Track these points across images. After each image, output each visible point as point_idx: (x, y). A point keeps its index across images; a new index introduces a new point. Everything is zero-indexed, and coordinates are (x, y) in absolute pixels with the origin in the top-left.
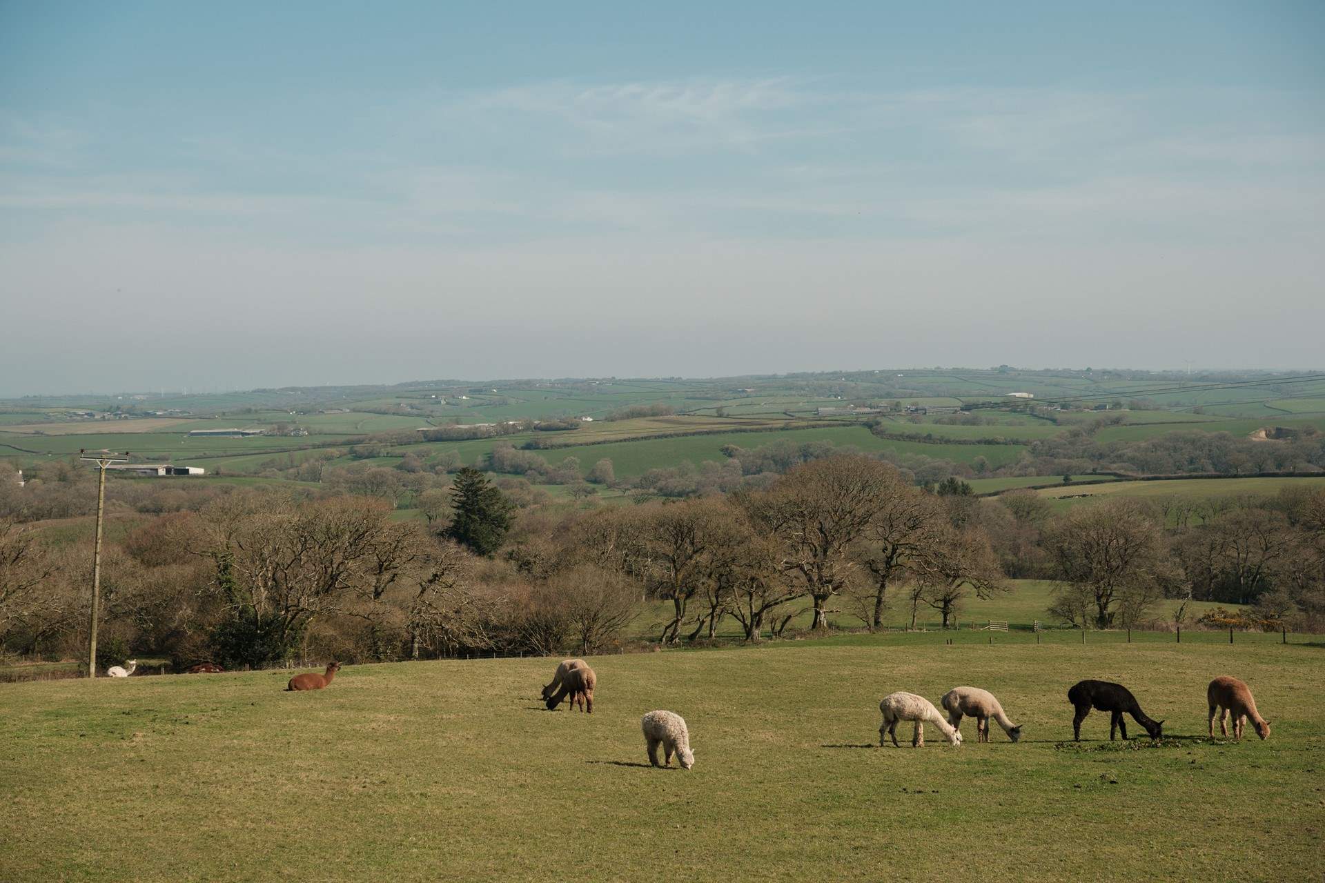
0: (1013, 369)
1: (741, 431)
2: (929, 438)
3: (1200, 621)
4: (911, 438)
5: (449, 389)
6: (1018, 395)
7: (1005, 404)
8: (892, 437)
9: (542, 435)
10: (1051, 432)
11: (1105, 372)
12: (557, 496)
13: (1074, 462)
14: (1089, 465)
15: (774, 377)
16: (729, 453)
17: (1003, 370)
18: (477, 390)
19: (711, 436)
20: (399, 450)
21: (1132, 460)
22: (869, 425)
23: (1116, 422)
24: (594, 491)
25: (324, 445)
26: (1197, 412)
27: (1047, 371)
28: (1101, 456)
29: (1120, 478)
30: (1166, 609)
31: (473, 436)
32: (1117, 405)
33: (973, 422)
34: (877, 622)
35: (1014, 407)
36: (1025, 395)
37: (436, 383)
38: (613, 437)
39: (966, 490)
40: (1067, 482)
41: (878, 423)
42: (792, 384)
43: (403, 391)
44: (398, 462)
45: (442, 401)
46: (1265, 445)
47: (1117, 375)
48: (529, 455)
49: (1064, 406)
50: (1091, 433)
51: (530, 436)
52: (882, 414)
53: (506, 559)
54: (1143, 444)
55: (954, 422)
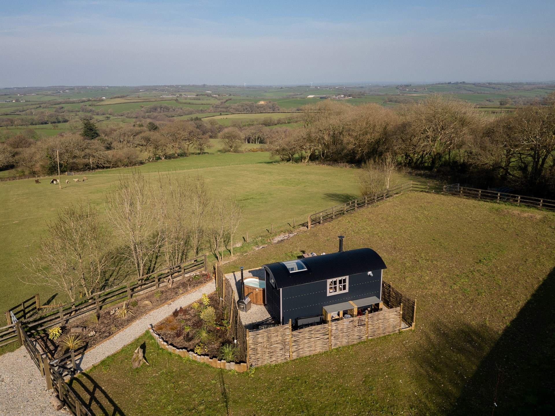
1: (145, 102)
2: (189, 103)
4: (185, 103)
6: (208, 92)
7: (206, 95)
8: (181, 103)
9: (93, 103)
10: (217, 102)
13: (222, 110)
14: (225, 110)
16: (142, 107)
17: (204, 85)
18: (71, 89)
19: (137, 103)
20: (53, 106)
21: (234, 109)
22: (175, 100)
23: (230, 99)
25: (31, 104)
26: (247, 97)
29: (232, 113)
31: (74, 102)
32: (230, 95)
33: (199, 99)
36: (210, 92)
37: (59, 86)
38: (112, 103)
40: (221, 114)
41: (177, 100)
42: (154, 88)
43: (49, 89)
44: (55, 110)
45: (61, 92)
46: (261, 105)
47: (229, 87)
48: (91, 108)
49: (219, 95)
50: (225, 102)
51: (90, 103)
52: (178, 97)
53: (98, 140)
54: (236, 105)
55: (194, 99)
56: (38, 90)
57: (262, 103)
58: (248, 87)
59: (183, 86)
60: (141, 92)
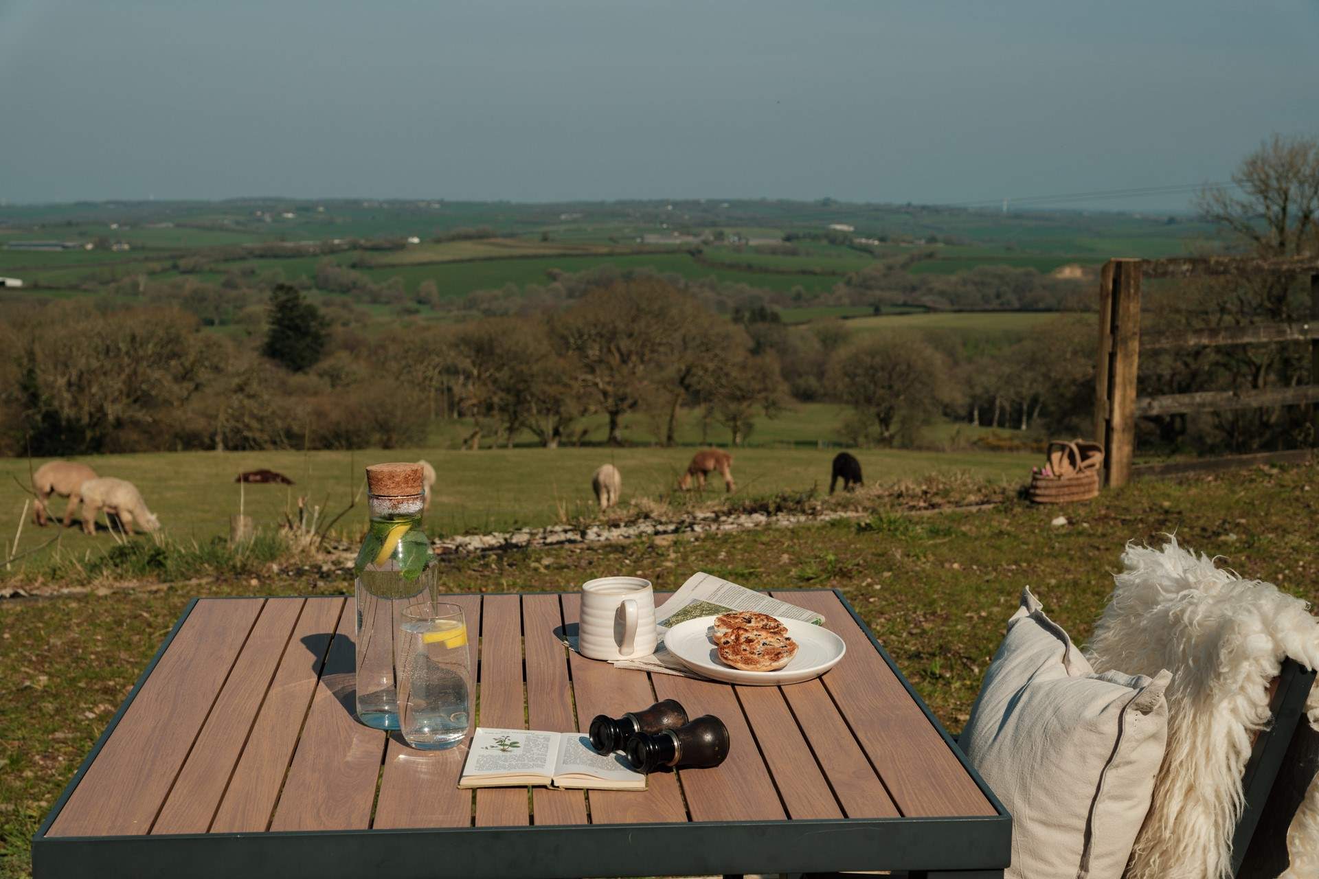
0: (835, 202)
1: (566, 256)
2: (749, 267)
3: (975, 443)
4: (732, 266)
5: (274, 206)
6: (839, 227)
7: (827, 236)
8: (712, 265)
9: (368, 256)
10: (872, 267)
11: (924, 208)
12: (381, 316)
13: (887, 295)
14: (900, 298)
15: (602, 204)
16: (554, 277)
17: (826, 203)
18: (304, 208)
19: (537, 260)
20: (222, 267)
21: (942, 293)
22: (691, 253)
23: (930, 256)
24: (417, 312)
25: (147, 259)
26: (1008, 249)
27: (868, 205)
28: (914, 289)
29: (928, 310)
30: (943, 431)
31: (297, 254)
32: (932, 240)
33: (794, 253)
34: (670, 438)
35: (835, 240)
36: (845, 227)
38: (440, 259)
39: (775, 318)
40: (877, 312)
41: (700, 252)
42: (619, 211)
43: (229, 207)
44: (222, 278)
45: (268, 218)
46: (1067, 281)
47: (935, 210)
48: (355, 274)
49: (882, 240)
50: (904, 266)
51: (356, 256)
52: (706, 243)
53: (321, 375)
54: (953, 278)
55: (774, 251)
56: (184, 213)
57: (1070, 273)
58: (1017, 215)
59: (734, 204)
60: (562, 222)
